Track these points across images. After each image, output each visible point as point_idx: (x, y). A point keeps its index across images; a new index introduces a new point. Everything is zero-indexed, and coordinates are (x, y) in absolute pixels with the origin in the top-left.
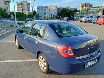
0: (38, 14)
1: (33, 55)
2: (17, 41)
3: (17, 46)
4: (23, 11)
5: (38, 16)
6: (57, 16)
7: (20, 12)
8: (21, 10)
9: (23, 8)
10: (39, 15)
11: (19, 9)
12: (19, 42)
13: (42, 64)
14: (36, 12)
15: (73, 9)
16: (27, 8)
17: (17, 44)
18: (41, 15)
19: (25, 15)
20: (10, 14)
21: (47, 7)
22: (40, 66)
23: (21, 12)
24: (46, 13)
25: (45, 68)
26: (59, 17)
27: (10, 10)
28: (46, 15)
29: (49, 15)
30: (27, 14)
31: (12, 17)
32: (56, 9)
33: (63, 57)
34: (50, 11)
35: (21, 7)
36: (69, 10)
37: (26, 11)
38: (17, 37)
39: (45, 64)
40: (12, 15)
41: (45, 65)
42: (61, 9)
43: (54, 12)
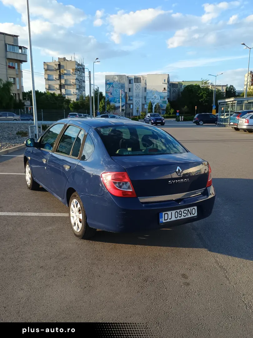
0: (109, 103)
1: (60, 199)
2: (28, 169)
3: (29, 182)
4: (63, 91)
5: (107, 107)
6: (167, 110)
7: (52, 92)
8: (58, 87)
9: (63, 82)
10: (112, 104)
11: (51, 83)
12: (32, 173)
13: (75, 218)
14: (101, 94)
15: (220, 88)
16: (74, 81)
17: (28, 177)
18: (117, 105)
19: (68, 101)
20: (21, 98)
21: (137, 80)
22: (73, 222)
23: (57, 93)
24: (134, 99)
25: (80, 225)
26: (175, 113)
27: (22, 87)
28: (134, 103)
29: (143, 105)
30: (73, 99)
31: (27, 108)
32: (166, 86)
33: (111, 194)
34: (145, 94)
35: (57, 77)
36: (207, 89)
37: (73, 90)
38: (29, 158)
39: (81, 215)
40: (27, 103)
41: (81, 218)
42: (181, 86)
43: (159, 97)
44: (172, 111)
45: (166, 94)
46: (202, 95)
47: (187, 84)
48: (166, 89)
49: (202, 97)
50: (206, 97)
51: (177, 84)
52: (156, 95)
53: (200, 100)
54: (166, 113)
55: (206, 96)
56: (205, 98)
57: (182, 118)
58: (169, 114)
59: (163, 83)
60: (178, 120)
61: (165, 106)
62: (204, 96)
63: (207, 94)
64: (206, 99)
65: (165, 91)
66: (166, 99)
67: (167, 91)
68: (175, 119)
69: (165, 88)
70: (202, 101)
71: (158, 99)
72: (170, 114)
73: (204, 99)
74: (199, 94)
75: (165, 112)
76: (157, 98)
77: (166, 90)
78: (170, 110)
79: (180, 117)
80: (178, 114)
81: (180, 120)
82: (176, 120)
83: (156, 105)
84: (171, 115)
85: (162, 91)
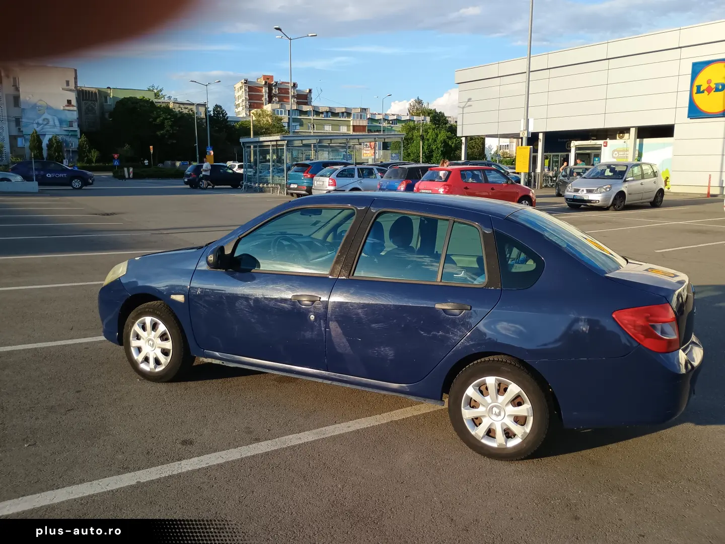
29: (13, 138)
32: (72, 96)
34: (16, 112)
42: (106, 98)
43: (57, 123)
44: (94, 155)
45: (73, 115)
46: (163, 123)
47: (121, 96)
48: (74, 102)
49: (161, 126)
50: (171, 126)
51: (95, 93)
52: (46, 116)
53: (158, 133)
54: (81, 160)
55: (170, 123)
56: (168, 128)
57: (128, 171)
58: (87, 162)
59: (63, 89)
60: (122, 177)
61: (74, 143)
62: (168, 123)
63: (172, 121)
64: (171, 132)
65: (71, 108)
66: (75, 127)
67: (75, 108)
68: (111, 174)
69: (69, 102)
70: (163, 135)
71: (55, 126)
72: (90, 161)
73: (167, 131)
74: (155, 119)
75: (77, 157)
76: (51, 123)
77: (73, 106)
78: (90, 152)
79: (126, 169)
80: (116, 163)
81: (127, 176)
82: (115, 176)
83: (50, 140)
84: (93, 165)
85: (62, 108)
